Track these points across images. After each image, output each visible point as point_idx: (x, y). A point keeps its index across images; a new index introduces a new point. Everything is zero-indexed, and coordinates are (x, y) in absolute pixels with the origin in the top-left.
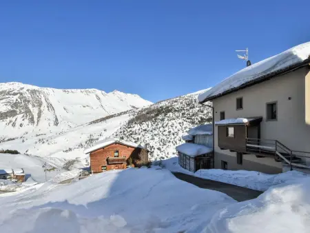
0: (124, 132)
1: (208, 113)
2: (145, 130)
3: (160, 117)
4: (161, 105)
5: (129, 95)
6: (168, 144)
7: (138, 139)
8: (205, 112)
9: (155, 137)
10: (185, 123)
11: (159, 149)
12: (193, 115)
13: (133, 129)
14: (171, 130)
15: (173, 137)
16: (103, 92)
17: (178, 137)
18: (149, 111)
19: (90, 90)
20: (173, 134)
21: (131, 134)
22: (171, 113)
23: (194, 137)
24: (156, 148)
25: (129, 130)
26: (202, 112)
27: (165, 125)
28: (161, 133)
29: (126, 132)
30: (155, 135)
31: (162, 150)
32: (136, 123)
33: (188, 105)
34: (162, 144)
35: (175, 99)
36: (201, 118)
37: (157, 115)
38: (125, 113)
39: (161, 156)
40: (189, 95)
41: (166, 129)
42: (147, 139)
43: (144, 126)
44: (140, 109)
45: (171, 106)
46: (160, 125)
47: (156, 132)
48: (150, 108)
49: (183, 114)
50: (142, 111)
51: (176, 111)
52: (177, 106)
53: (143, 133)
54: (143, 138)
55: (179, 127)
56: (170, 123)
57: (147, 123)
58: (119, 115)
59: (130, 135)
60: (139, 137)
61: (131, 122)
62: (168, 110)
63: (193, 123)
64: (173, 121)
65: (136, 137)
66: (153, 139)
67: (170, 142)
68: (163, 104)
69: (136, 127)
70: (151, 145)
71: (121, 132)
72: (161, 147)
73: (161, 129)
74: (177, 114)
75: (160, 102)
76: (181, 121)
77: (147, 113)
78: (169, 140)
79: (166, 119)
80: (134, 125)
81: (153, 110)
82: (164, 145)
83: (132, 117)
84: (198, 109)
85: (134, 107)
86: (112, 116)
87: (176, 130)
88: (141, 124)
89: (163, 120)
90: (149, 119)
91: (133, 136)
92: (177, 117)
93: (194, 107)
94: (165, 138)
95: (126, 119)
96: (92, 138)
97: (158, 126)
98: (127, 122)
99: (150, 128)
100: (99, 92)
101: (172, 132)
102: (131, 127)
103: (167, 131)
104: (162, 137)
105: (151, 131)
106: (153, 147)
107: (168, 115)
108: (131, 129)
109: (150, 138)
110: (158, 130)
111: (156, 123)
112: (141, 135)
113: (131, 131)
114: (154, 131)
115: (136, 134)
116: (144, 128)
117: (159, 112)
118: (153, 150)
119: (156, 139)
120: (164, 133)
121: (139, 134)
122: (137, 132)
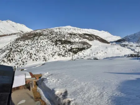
0: (13, 45)
1: (59, 37)
2: (27, 44)
3: (36, 38)
4: (37, 32)
5: (18, 24)
6: (40, 52)
8: (58, 37)
9: (33, 49)
10: (49, 41)
11: (35, 54)
12: (53, 38)
13: (19, 44)
14: (42, 44)
15: (42, 48)
17: (45, 48)
20: (43, 47)
21: (18, 47)
22: (42, 36)
25: (16, 44)
26: (57, 37)
27: (38, 42)
28: (36, 46)
29: (14, 45)
30: (33, 47)
31: (37, 55)
32: (21, 40)
33: (50, 33)
34: (36, 52)
35: (44, 30)
36: (56, 39)
37: (34, 37)
38: (15, 34)
40: (51, 28)
41: (39, 44)
42: (28, 49)
43: (27, 42)
44: (25, 33)
45: (42, 33)
46: (36, 42)
47: (33, 46)
48: (31, 33)
49: (48, 37)
50: (26, 34)
51: (44, 35)
52: (45, 33)
53: (26, 46)
54: (25, 49)
55: (46, 43)
56: (41, 41)
57: (28, 40)
58: (10, 35)
59: (17, 47)
60: (23, 48)
61: (17, 40)
62: (40, 35)
63: (52, 42)
64: (43, 40)
65: (21, 48)
66: (32, 49)
67: (41, 51)
68: (38, 31)
69: (21, 43)
70: (30, 52)
71: (11, 45)
72: (36, 53)
73: (37, 44)
74: (45, 37)
76: (47, 40)
77: (29, 35)
78: (40, 50)
79: (39, 39)
80: (20, 41)
81: (33, 34)
82: (38, 52)
83: (19, 37)
84: (55, 35)
85: (22, 31)
86: (5, 35)
87: (44, 45)
88: (24, 41)
89: (37, 39)
90: (30, 38)
91: (19, 48)
92: (45, 39)
93: (53, 34)
94: (38, 49)
95: (15, 37)
97: (35, 43)
99: (30, 43)
101: (42, 46)
102: (17, 43)
103: (40, 45)
104: (37, 48)
105: (31, 45)
106: (31, 53)
107: (40, 37)
108: (17, 44)
109: (30, 48)
110: (34, 45)
111: (34, 41)
112: (24, 47)
113: (18, 45)
114: (32, 45)
115: (21, 46)
116: (26, 44)
117: (36, 35)
118: (31, 55)
119: (34, 49)
120: (38, 46)
121: (23, 47)
122: (22, 45)
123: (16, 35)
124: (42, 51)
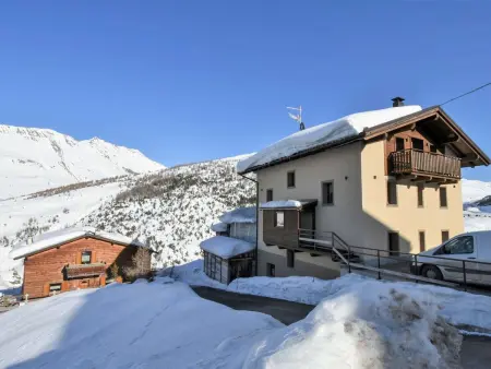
0: (107, 214)
1: (251, 189)
2: (148, 213)
3: (177, 191)
4: (179, 172)
6: (187, 238)
7: (134, 228)
8: (247, 187)
9: (166, 226)
10: (217, 203)
11: (171, 246)
12: (230, 192)
13: (126, 211)
14: (194, 213)
15: (196, 225)
16: (70, 138)
17: (204, 226)
18: (159, 180)
19: (39, 131)
20: (198, 221)
21: (121, 220)
22: (195, 186)
23: (229, 226)
24: (167, 244)
25: (117, 212)
26: (243, 187)
27: (184, 205)
28: (176, 220)
29: (111, 216)
30: (166, 222)
31: (177, 248)
32: (131, 200)
33: (223, 175)
34: (176, 237)
35: (202, 165)
36: (241, 196)
37: (173, 188)
38: (112, 180)
39: (174, 258)
40: (225, 160)
41: (186, 212)
42: (151, 229)
43: (147, 206)
44: (142, 176)
45: (196, 175)
46: (176, 205)
47: (168, 217)
48: (159, 176)
49: (215, 189)
50: (145, 180)
51: (204, 183)
52: (205, 175)
53: (145, 218)
54: (143, 227)
55: (207, 210)
56: (193, 203)
57: (153, 200)
58: (99, 183)
59: (117, 222)
60: (136, 224)
61: (121, 198)
62: (190, 181)
63: (229, 204)
64: (199, 200)
65: (130, 224)
66: (162, 229)
67: (191, 234)
68: (183, 171)
69: (132, 208)
70: (158, 239)
71: (100, 216)
72: (175, 243)
73: (178, 212)
74: (204, 188)
75: (178, 167)
76: (210, 199)
77: (155, 184)
78: (189, 230)
79: (186, 196)
80: (128, 203)
81: (166, 180)
82: (181, 238)
83: (125, 189)
84: (237, 182)
85: (130, 171)
86: (83, 185)
87: (202, 215)
88: (141, 201)
89: (181, 197)
90: (157, 194)
91: (124, 223)
92: (205, 193)
93: (231, 179)
94: (183, 227)
95: (113, 190)
96: (34, 225)
97: (174, 207)
98: (115, 197)
99: (158, 210)
100: (59, 137)
101: (196, 217)
102: (121, 207)
103: (188, 215)
104: (177, 226)
105: (160, 215)
106: (160, 243)
107: (190, 190)
108: (120, 210)
109: (158, 226)
110: (171, 213)
111: (169, 202)
112: (140, 222)
113: (120, 214)
114: (164, 215)
115: (131, 219)
116: (147, 210)
117: (176, 182)
118: (160, 248)
119: (168, 228)
120: (182, 219)
121: (137, 220)
122: (132, 216)
123: (117, 183)
124: (193, 236)
